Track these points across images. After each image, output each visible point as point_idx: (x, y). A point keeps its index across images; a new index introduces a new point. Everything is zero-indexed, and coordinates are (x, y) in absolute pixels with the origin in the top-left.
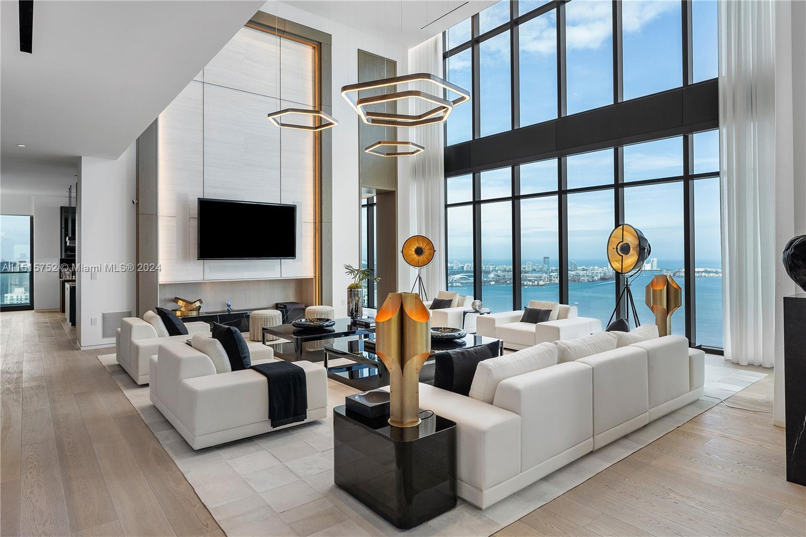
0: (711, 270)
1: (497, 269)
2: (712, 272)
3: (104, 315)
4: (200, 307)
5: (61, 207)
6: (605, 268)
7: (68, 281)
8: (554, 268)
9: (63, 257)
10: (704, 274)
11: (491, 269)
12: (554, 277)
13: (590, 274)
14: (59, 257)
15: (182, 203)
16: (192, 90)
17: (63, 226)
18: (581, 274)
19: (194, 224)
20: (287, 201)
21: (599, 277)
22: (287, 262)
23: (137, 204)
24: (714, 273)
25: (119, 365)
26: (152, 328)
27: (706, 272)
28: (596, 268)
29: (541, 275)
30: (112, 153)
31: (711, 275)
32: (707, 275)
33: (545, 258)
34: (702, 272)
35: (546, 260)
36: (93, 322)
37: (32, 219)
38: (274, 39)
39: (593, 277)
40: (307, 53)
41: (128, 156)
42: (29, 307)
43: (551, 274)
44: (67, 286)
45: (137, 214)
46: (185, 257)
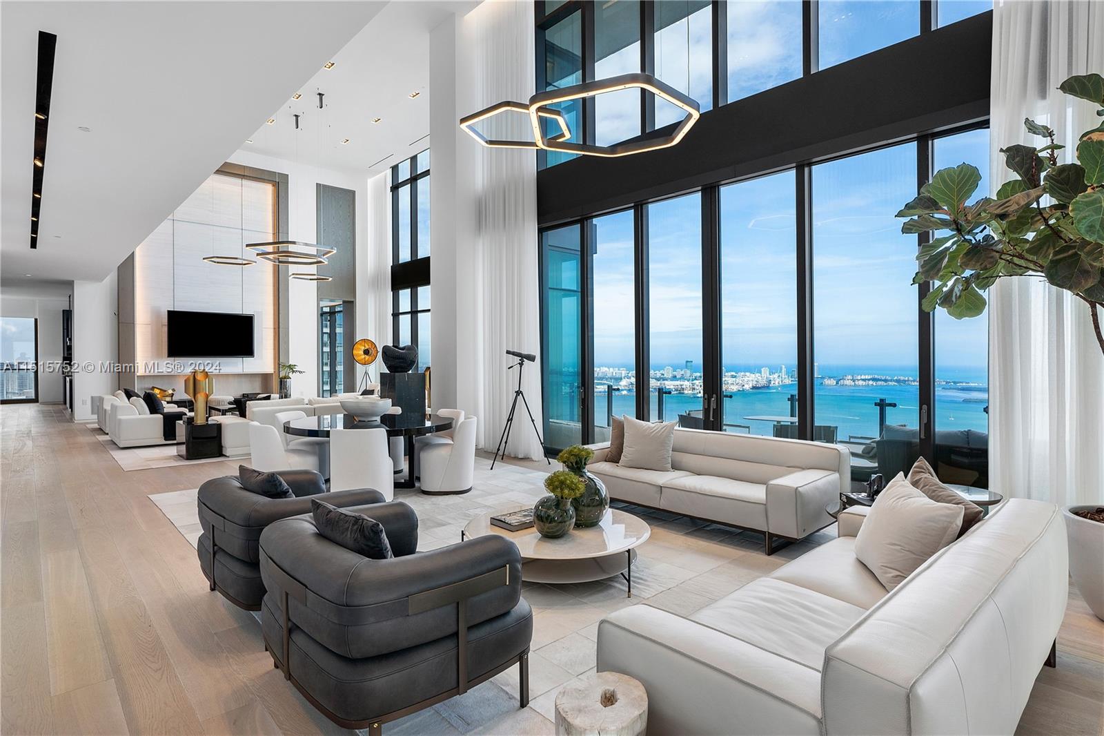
0: (879, 377)
1: (630, 375)
2: (881, 380)
3: (92, 397)
4: (173, 394)
5: (63, 311)
6: (758, 374)
7: (68, 376)
8: (698, 374)
9: (66, 355)
10: (871, 382)
11: (623, 376)
12: (697, 386)
13: (741, 382)
14: (62, 355)
15: (155, 313)
16: (165, 226)
17: (65, 328)
18: (729, 382)
19: (165, 329)
20: (247, 312)
21: (751, 386)
22: (247, 360)
23: (118, 314)
24: (883, 380)
25: (112, 440)
26: (134, 410)
27: (873, 379)
28: (748, 374)
29: (682, 383)
30: (97, 278)
31: (879, 383)
32: (875, 384)
33: (687, 362)
34: (869, 380)
35: (688, 364)
36: (84, 402)
37: (36, 320)
38: (238, 181)
39: (744, 386)
40: (268, 189)
41: (110, 280)
42: (36, 400)
43: (694, 382)
44: (68, 379)
45: (119, 323)
46: (158, 355)
